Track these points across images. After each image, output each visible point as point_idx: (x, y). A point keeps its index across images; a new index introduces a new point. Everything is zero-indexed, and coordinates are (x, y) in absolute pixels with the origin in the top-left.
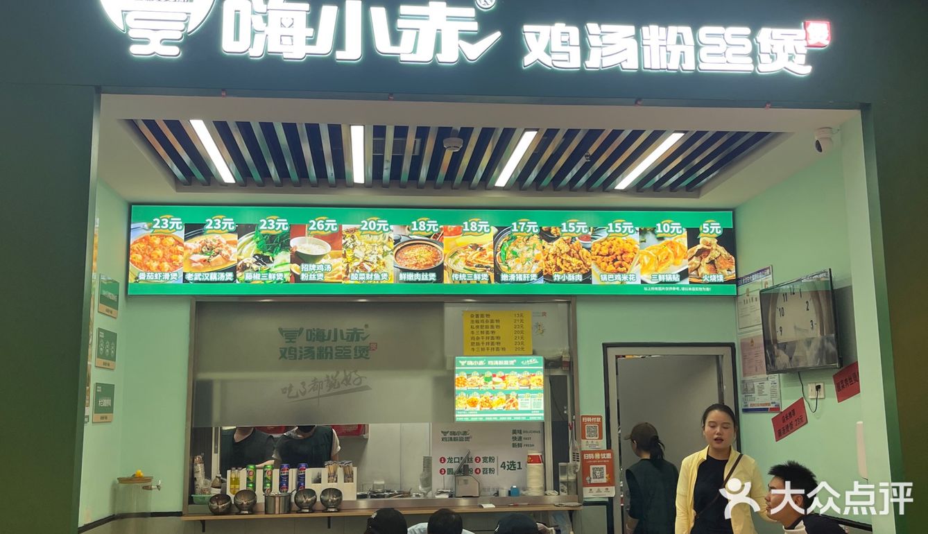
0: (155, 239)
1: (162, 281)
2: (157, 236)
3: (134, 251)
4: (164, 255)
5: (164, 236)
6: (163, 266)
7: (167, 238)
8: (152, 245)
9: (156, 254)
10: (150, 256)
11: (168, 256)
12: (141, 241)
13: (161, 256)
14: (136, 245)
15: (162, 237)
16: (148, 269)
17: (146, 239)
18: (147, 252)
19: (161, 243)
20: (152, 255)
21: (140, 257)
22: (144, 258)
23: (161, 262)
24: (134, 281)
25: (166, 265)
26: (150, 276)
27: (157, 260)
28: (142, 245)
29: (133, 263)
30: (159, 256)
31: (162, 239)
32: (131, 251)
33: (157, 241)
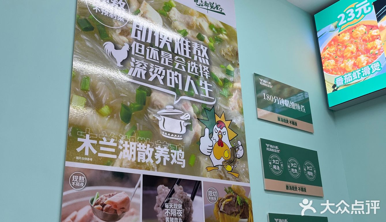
0: (344, 36)
1: (362, 79)
2: (345, 32)
3: (325, 58)
4: (357, 48)
5: (352, 28)
6: (359, 62)
7: (357, 29)
8: (343, 43)
9: (348, 51)
10: (343, 57)
11: (362, 48)
12: (330, 45)
13: (355, 50)
14: (327, 51)
15: (350, 31)
16: (344, 71)
17: (335, 40)
18: (339, 53)
19: (352, 37)
20: (345, 55)
21: (332, 62)
22: (337, 61)
23: (356, 58)
24: (333, 89)
25: (363, 58)
26: (348, 78)
27: (351, 58)
28: (333, 49)
29: (328, 71)
30: (352, 53)
31: (351, 33)
32: (323, 60)
33: (347, 37)
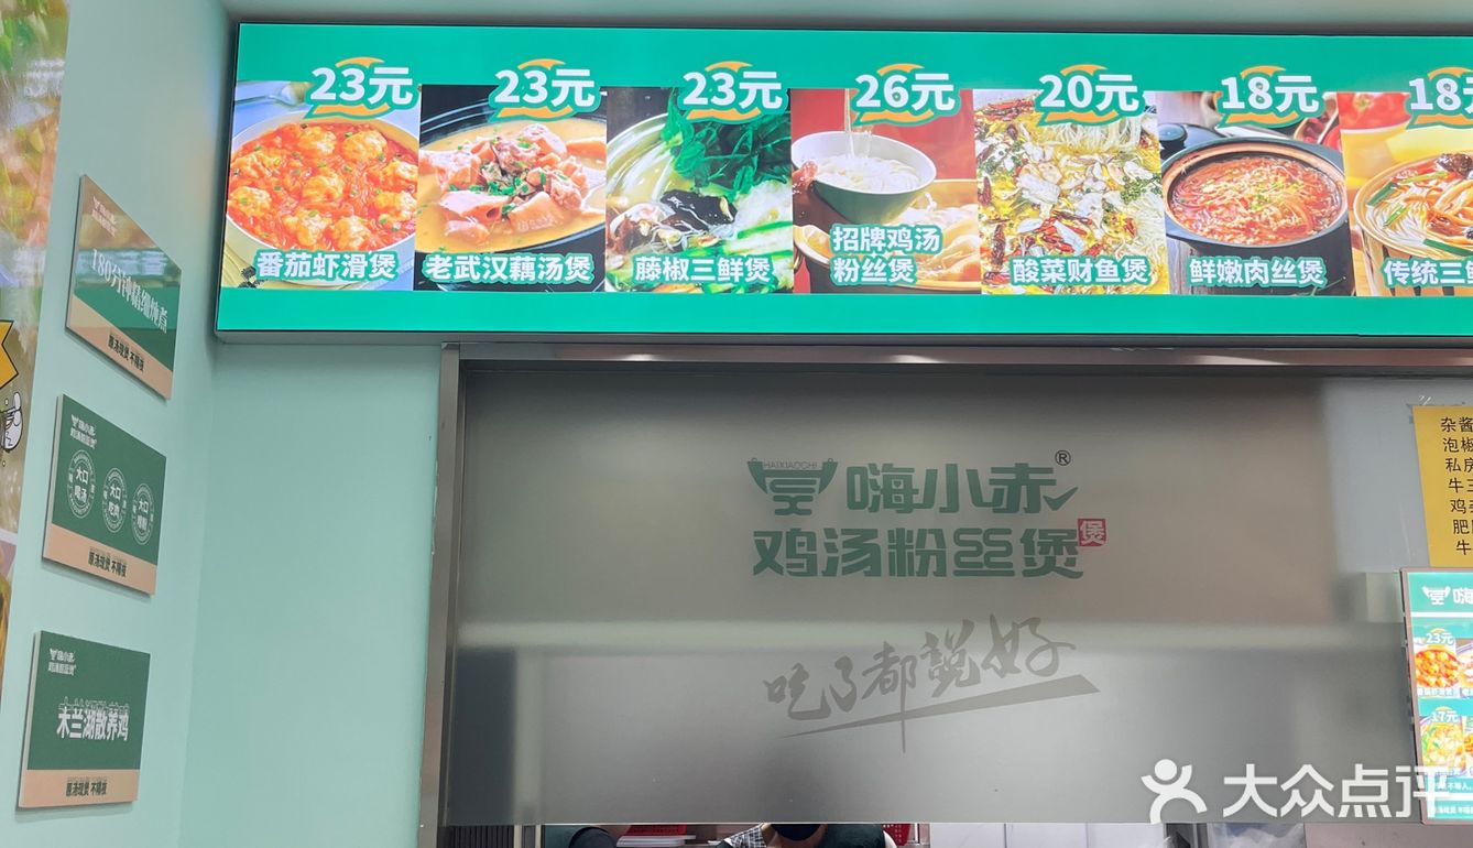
0: (317, 138)
1: (339, 282)
2: (325, 127)
3: (243, 176)
4: (347, 191)
5: (348, 127)
6: (346, 230)
7: (361, 135)
8: (309, 156)
9: (318, 187)
10: (299, 196)
11: (361, 195)
12: (268, 142)
13: (338, 193)
14: (252, 158)
15: (342, 130)
16: (292, 239)
17: (286, 135)
18: (288, 180)
19: (339, 150)
20: (307, 193)
21: (262, 197)
22: (276, 201)
23: (336, 217)
24: (242, 280)
25: (355, 226)
26: (297, 264)
27: (322, 211)
28: (274, 159)
29: (241, 219)
30: (329, 197)
31: (341, 139)
32: (233, 179)
33: (325, 144)
